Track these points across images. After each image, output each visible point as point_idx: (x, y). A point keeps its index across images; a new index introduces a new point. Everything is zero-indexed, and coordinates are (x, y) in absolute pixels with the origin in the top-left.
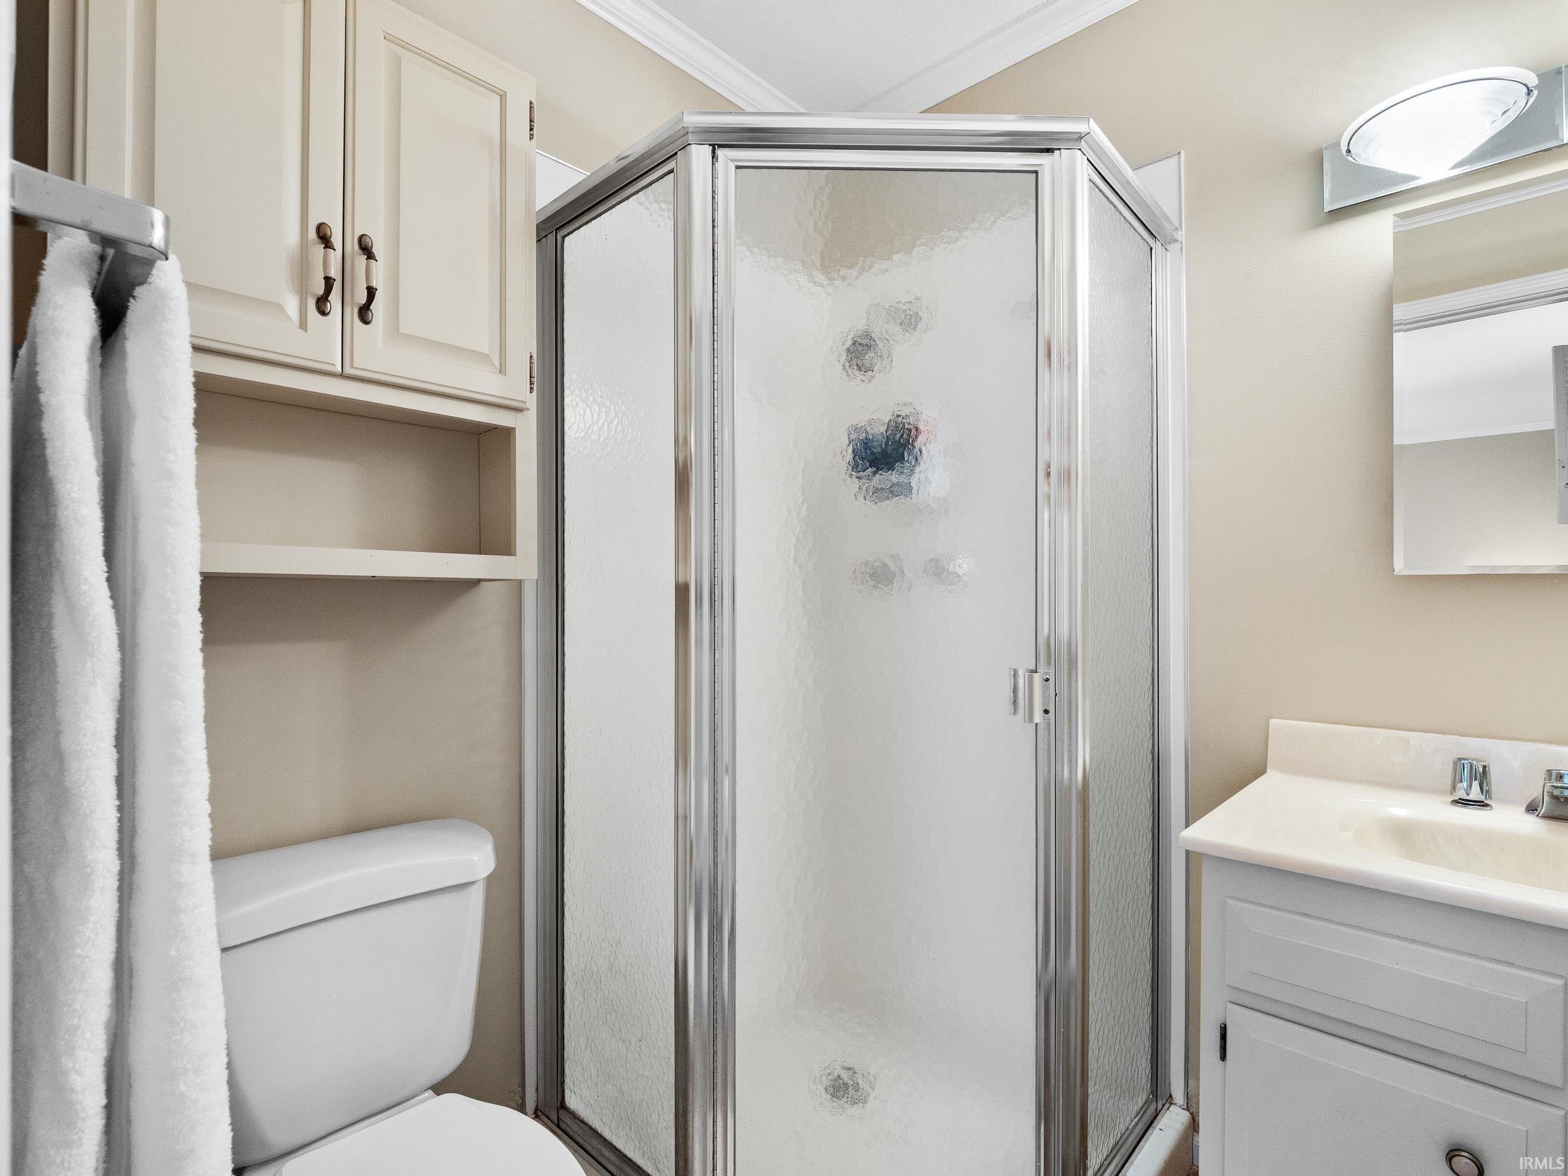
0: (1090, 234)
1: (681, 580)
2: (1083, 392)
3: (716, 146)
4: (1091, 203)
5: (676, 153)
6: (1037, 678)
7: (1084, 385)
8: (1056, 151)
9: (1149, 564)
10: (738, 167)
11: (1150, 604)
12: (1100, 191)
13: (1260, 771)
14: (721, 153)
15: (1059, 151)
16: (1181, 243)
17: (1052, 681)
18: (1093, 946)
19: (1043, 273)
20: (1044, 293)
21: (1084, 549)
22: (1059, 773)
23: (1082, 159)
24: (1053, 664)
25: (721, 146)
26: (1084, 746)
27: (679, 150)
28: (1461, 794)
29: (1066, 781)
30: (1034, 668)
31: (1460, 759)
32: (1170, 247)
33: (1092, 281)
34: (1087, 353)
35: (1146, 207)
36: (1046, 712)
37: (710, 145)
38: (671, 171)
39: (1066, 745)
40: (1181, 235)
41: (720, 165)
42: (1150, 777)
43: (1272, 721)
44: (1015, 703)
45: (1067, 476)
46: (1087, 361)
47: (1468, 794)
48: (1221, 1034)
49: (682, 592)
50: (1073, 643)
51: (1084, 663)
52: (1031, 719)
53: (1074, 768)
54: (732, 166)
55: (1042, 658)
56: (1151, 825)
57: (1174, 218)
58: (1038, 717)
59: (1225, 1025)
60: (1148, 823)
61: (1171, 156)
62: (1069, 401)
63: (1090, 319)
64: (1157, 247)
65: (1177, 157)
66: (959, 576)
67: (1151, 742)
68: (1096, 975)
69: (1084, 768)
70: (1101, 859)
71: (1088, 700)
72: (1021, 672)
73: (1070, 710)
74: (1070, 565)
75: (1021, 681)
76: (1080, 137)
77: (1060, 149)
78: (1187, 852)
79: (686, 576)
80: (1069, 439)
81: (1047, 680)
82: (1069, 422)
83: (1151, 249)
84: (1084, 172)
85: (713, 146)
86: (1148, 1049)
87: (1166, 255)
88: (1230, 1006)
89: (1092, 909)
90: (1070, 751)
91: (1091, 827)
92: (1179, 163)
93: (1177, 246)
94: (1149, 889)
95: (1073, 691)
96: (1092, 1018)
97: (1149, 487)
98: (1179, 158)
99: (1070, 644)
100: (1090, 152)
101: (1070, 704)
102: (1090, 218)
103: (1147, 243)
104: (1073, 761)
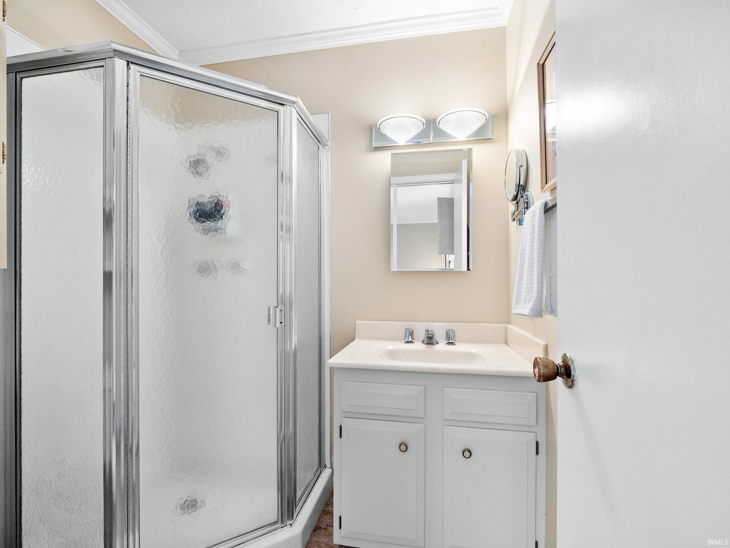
0: (297, 140)
1: (107, 269)
2: (295, 200)
3: (130, 62)
4: (298, 128)
5: (106, 59)
6: (278, 310)
7: (295, 198)
8: (285, 105)
9: (318, 266)
10: (141, 75)
11: (318, 281)
12: (301, 123)
13: (353, 339)
14: (131, 65)
15: (286, 106)
16: (329, 147)
17: (283, 311)
18: (298, 411)
19: (280, 143)
20: (280, 151)
21: (295, 260)
22: (286, 347)
23: (295, 111)
24: (284, 305)
25: (132, 63)
26: (295, 337)
27: (107, 58)
28: (407, 340)
29: (288, 351)
30: (277, 306)
31: (407, 329)
32: (326, 147)
33: (298, 158)
34: (296, 185)
35: (317, 132)
36: (281, 323)
37: (126, 60)
38: (102, 66)
39: (288, 335)
40: (329, 144)
41: (131, 71)
42: (318, 346)
43: (357, 321)
44: (269, 320)
45: (289, 230)
46: (296, 188)
47: (408, 340)
48: (340, 429)
49: (108, 277)
50: (291, 296)
51: (295, 303)
52: (275, 326)
53: (291, 344)
54: (139, 74)
55: (280, 302)
56: (318, 364)
57: (326, 136)
58: (278, 325)
59: (341, 426)
60: (317, 363)
61: (325, 113)
62: (290, 203)
63: (297, 172)
64: (321, 147)
65: (328, 114)
66: (247, 269)
67: (318, 332)
68: (299, 422)
69: (295, 345)
70: (301, 378)
71: (296, 319)
72: (271, 308)
73: (290, 323)
74: (290, 266)
75: (271, 312)
76: (294, 103)
77: (286, 105)
78: (331, 368)
79: (110, 267)
80: (290, 213)
81: (281, 310)
82: (290, 211)
83: (319, 147)
84: (295, 116)
85: (128, 62)
86: (318, 448)
87: (324, 150)
88: (343, 418)
89: (298, 397)
90: (290, 337)
91: (297, 365)
92: (329, 116)
93: (328, 147)
94: (318, 388)
95: (291, 314)
96: (298, 438)
97: (318, 237)
98: (329, 115)
99: (290, 296)
100: (297, 108)
101: (290, 318)
102: (297, 134)
103: (317, 145)
104: (291, 341)
